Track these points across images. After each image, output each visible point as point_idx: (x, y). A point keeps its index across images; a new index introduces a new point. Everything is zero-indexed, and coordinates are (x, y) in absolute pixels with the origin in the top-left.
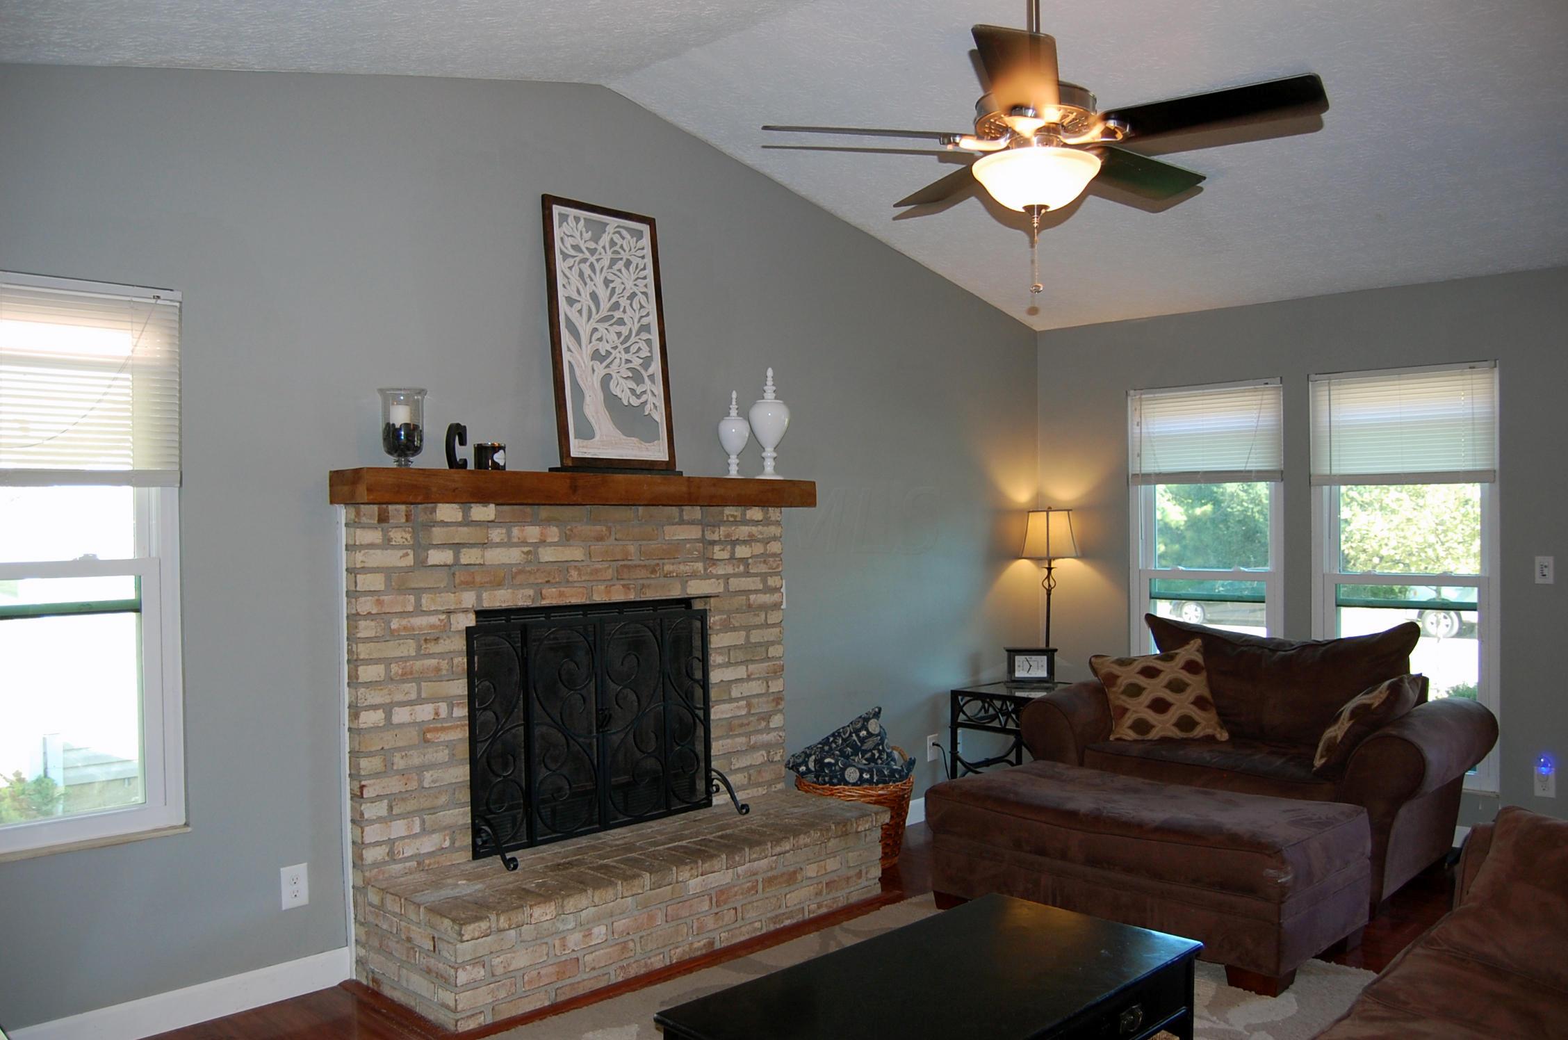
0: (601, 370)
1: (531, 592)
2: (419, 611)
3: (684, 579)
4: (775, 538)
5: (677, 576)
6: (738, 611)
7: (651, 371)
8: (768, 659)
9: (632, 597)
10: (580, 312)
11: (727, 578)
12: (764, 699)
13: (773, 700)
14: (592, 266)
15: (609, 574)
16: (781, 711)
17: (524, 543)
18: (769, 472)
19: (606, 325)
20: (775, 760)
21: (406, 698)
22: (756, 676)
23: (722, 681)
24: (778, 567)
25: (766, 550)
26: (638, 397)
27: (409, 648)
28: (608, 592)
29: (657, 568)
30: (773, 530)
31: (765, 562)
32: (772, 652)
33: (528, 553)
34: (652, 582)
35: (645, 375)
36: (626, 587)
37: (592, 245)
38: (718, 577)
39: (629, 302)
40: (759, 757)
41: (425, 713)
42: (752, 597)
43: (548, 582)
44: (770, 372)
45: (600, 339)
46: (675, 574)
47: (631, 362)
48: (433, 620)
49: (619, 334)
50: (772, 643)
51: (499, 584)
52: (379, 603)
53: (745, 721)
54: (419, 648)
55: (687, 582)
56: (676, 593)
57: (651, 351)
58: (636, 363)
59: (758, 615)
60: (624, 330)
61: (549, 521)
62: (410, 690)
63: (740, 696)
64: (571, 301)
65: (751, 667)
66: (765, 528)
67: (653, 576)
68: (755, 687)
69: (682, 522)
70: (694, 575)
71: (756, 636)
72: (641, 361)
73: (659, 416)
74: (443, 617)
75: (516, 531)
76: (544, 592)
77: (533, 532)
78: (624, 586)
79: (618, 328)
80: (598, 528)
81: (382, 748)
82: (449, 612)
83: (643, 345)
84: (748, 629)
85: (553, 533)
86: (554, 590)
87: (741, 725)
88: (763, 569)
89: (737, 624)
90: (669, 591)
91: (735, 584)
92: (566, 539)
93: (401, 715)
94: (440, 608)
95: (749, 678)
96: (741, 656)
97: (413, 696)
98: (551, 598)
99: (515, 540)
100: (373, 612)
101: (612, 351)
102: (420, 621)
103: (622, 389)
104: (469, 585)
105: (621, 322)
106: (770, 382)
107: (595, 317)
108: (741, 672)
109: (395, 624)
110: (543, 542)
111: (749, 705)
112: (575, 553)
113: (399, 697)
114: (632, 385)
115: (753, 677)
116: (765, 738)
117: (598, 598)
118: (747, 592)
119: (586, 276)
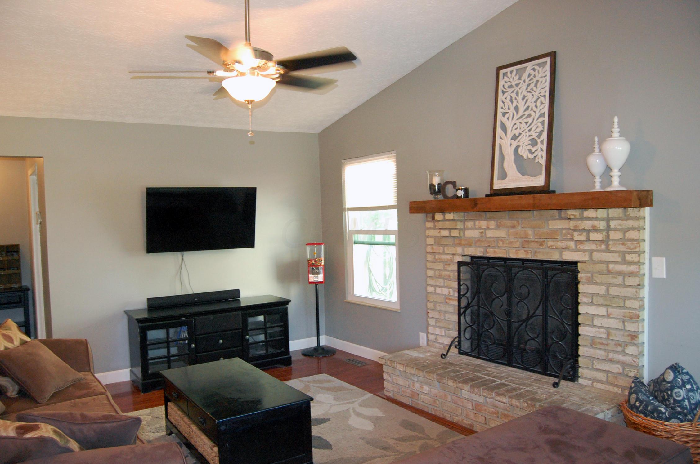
0: (515, 144)
1: (482, 250)
2: (444, 253)
3: (561, 251)
4: (633, 229)
5: (556, 248)
6: (599, 273)
7: (542, 138)
8: (624, 307)
9: (529, 257)
10: (508, 119)
11: (591, 252)
12: (621, 333)
13: (629, 336)
14: (517, 94)
15: (518, 244)
16: (634, 344)
17: (480, 228)
18: (616, 185)
19: (520, 120)
20: (629, 375)
21: (440, 285)
22: (614, 316)
23: (587, 313)
24: (635, 248)
25: (624, 236)
26: (532, 153)
27: (440, 266)
28: (517, 253)
29: (543, 243)
30: (631, 223)
31: (623, 244)
32: (628, 303)
33: (482, 233)
34: (541, 250)
35: (539, 141)
36: (526, 252)
37: (518, 82)
38: (585, 251)
39: (535, 104)
40: (616, 368)
41: (445, 291)
42: (611, 266)
43: (489, 246)
44: (616, 120)
45: (516, 129)
46: (555, 247)
47: (531, 135)
48: (448, 257)
49: (526, 123)
50: (630, 298)
51: (470, 245)
52: (433, 249)
53: (605, 342)
54: (444, 267)
55: (563, 252)
56: (555, 257)
57: (543, 128)
58: (535, 135)
59: (616, 278)
60: (530, 120)
61: (491, 218)
62: (441, 282)
63: (600, 325)
64: (504, 114)
65: (610, 310)
66: (625, 222)
67: (541, 247)
68: (612, 323)
69: (561, 218)
70: (567, 248)
71: (613, 291)
72: (537, 134)
73: (543, 162)
74: (451, 256)
75: (477, 223)
76: (488, 250)
77: (483, 224)
78: (525, 251)
79: (526, 120)
80: (513, 221)
81: (433, 301)
82: (454, 255)
83: (539, 124)
84: (608, 285)
85: (492, 224)
86: (492, 250)
87: (602, 344)
88: (622, 248)
89: (598, 281)
90: (551, 256)
91: (597, 256)
92: (498, 227)
93: (439, 290)
94: (450, 253)
95: (608, 316)
96: (601, 301)
97: (442, 284)
98: (491, 253)
99: (477, 227)
100: (431, 252)
101: (522, 133)
102: (444, 257)
103: (524, 152)
104: (460, 244)
105: (530, 115)
106: (616, 126)
107: (515, 118)
108: (602, 311)
109: (437, 257)
110: (488, 228)
111: (609, 334)
112: (501, 233)
113: (438, 284)
114: (530, 147)
115: (611, 316)
116: (621, 357)
117: (512, 256)
118: (608, 262)
119: (513, 98)
